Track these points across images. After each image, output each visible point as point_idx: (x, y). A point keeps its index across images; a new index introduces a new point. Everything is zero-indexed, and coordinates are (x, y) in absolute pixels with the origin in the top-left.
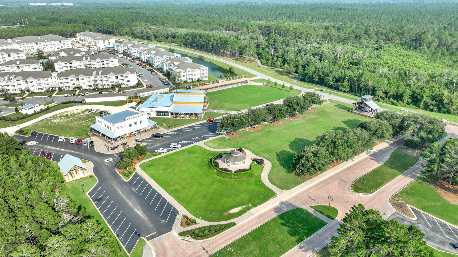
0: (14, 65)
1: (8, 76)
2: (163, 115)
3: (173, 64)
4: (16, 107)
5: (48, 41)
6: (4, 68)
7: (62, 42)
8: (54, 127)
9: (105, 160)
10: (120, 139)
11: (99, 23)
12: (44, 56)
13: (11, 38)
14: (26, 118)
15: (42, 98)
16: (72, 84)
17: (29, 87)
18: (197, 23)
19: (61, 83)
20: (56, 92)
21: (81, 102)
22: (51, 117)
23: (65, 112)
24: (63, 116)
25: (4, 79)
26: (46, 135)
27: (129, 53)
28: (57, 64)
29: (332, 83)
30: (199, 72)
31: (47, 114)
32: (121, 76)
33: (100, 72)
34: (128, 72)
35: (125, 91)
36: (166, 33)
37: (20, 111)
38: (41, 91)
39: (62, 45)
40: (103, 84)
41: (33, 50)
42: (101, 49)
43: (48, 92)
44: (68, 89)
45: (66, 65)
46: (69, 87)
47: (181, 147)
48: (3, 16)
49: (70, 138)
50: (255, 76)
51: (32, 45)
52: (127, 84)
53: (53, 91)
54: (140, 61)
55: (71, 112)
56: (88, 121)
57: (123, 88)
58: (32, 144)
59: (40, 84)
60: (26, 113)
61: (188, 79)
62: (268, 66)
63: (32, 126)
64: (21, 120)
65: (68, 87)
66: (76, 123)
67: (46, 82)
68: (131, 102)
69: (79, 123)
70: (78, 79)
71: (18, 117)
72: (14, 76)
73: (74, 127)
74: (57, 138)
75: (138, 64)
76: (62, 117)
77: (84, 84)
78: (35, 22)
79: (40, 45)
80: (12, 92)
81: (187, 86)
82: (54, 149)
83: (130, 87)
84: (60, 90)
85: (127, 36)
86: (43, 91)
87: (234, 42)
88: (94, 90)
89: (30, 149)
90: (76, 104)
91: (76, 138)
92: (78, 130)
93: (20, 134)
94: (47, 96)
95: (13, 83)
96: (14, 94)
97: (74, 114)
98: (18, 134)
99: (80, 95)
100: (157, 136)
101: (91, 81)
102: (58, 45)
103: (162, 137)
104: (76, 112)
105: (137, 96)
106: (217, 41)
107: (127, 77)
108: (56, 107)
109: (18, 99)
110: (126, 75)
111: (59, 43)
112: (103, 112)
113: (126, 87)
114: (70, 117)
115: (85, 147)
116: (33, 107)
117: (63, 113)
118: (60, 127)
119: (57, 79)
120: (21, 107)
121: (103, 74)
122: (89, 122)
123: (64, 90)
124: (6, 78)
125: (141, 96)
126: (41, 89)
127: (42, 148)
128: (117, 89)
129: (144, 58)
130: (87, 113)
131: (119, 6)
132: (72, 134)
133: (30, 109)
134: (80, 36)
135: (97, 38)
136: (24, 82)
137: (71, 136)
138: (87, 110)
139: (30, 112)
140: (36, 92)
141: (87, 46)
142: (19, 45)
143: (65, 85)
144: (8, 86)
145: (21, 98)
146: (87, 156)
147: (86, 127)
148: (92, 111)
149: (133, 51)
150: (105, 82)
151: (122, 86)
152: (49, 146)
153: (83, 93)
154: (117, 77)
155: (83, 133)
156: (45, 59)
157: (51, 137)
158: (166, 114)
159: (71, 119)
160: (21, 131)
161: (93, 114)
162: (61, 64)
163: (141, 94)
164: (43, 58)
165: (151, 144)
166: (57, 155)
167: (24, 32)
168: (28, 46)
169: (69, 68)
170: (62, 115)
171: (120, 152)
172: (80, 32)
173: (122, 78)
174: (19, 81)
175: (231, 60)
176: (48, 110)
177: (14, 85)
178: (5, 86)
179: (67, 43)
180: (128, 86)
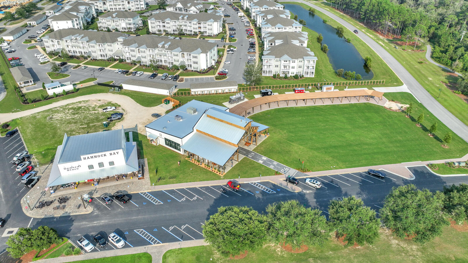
0: (109, 18)
2: (173, 147)
8: (43, 127)
9: (6, 230)
10: (69, 186)
15: (94, 69)
16: (132, 56)
17: (92, 52)
20: (115, 63)
25: (71, 39)
26: (18, 141)
28: (150, 22)
30: (301, 64)
32: (188, 54)
33: (167, 45)
34: (199, 49)
35: (184, 78)
38: (103, 58)
43: (109, 61)
45: (159, 24)
47: (124, 247)
50: (400, 84)
52: (194, 67)
59: (103, 50)
61: (281, 72)
65: (130, 58)
67: (110, 48)
68: (167, 102)
70: (139, 50)
72: (83, 35)
75: (247, 31)
76: (71, 111)
83: (198, 71)
84: (122, 61)
87: (397, 12)
99: (132, 74)
101: (154, 55)
109: (72, 67)
110: (194, 55)
113: (192, 71)
115: (22, 185)
117: (81, 102)
121: (169, 47)
123: (126, 61)
124: (74, 37)
128: (179, 72)
136: (88, 46)
138: (108, 104)
140: (98, 59)
148: (107, 109)
151: (189, 69)
153: (136, 72)
154: (183, 55)
156: (163, 9)
157: (20, 146)
160: (4, 126)
162: (154, 22)
165: (96, 216)
169: (162, 28)
173: (188, 58)
175: (383, 41)
176: (73, 93)
180: (196, 70)
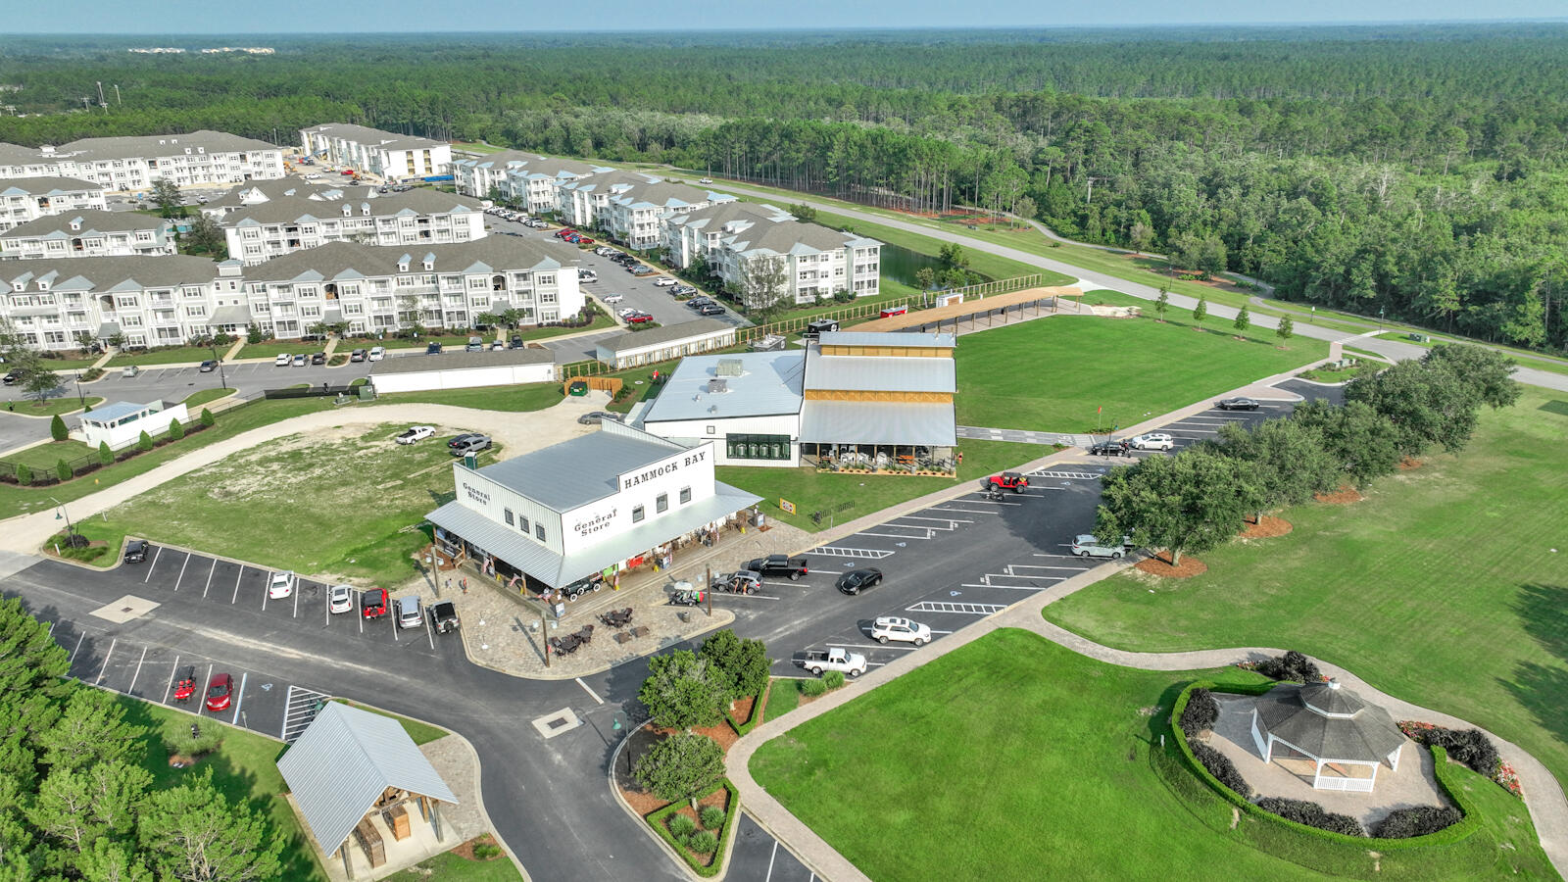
0: (59, 234)
1: (29, 275)
2: (759, 456)
3: (724, 229)
4: (56, 417)
5: (195, 152)
6: (16, 248)
7: (249, 156)
8: (234, 517)
9: (535, 723)
10: (591, 588)
11: (381, 95)
12: (183, 209)
13: (56, 144)
14: (99, 466)
15: (178, 371)
16: (305, 312)
17: (121, 324)
18: (744, 96)
19: (259, 308)
20: (238, 347)
21: (354, 391)
22: (222, 464)
23: (284, 438)
24: (278, 459)
25: (10, 289)
26: (199, 563)
27: (514, 194)
28: (238, 233)
29: (1455, 307)
30: (842, 263)
31: (200, 451)
32: (518, 276)
33: (429, 262)
34: (548, 258)
35: (540, 342)
36: (637, 130)
37: (74, 435)
38: (170, 341)
39: (248, 167)
40: (439, 312)
41: (137, 187)
42: (399, 182)
43: (200, 345)
44: (289, 335)
45: (273, 237)
46: (292, 324)
47: (935, 638)
48: (30, 79)
49: (326, 578)
50: (1071, 280)
51: (134, 167)
52: (543, 312)
53: (224, 341)
54: (563, 223)
55: (313, 439)
56: (402, 487)
57: (527, 328)
58: (129, 616)
59: (167, 312)
60: (103, 444)
61: (798, 292)
62: (1088, 241)
63: (130, 512)
64: (76, 480)
65: (290, 323)
66: (345, 496)
67: (195, 302)
68: (581, 389)
69: (361, 494)
70: (332, 289)
71: (61, 460)
72: (54, 274)
73: (339, 517)
74: (256, 581)
75: (562, 235)
76: (275, 466)
77: (359, 309)
78: (147, 96)
79: (167, 168)
80: (43, 345)
81: (813, 320)
82: (246, 650)
83: (559, 324)
84: (255, 337)
85: (484, 142)
86: (182, 340)
88: (404, 337)
89: (119, 646)
90: (332, 399)
91: (356, 580)
92: (358, 535)
93: (69, 556)
94: (199, 364)
95: (49, 306)
96: (49, 355)
97: (328, 450)
98: (56, 557)
99: (344, 358)
100: (776, 569)
101: (387, 299)
102: (233, 168)
103: (802, 573)
104: (336, 439)
105: (603, 367)
106: (862, 146)
107: (543, 280)
108: (240, 416)
109: (68, 379)
110: (542, 275)
111: (238, 162)
112: (471, 440)
113: (540, 325)
114: (311, 465)
115: (410, 636)
116: (135, 417)
117: (275, 442)
118: (269, 516)
119: (243, 290)
120: (80, 414)
121: (440, 266)
122: (407, 492)
123: (272, 336)
124: (20, 283)
125: (621, 365)
126: (173, 331)
127: (179, 638)
128: (502, 335)
129: (582, 212)
130: (388, 444)
131: (435, 53)
132: (334, 558)
133: (121, 422)
134: (312, 139)
135: (383, 142)
136: (98, 304)
137: (328, 567)
138: (386, 429)
139: (120, 438)
140: (150, 345)
141: (343, 174)
142: (83, 166)
143: (278, 313)
144: (27, 318)
145: (83, 371)
146: (433, 691)
147: (397, 516)
148: (413, 432)
149: (533, 188)
150: (448, 304)
151: (525, 322)
152: (216, 626)
153: (359, 350)
154: (499, 283)
155: (387, 549)
156: (184, 216)
157: (227, 571)
158: (777, 450)
159: (318, 472)
160: (73, 541)
161: (419, 450)
162: (254, 230)
163: (620, 354)
164: (179, 213)
165: (760, 620)
166: (267, 688)
167: (106, 124)
168: (119, 170)
169: (285, 249)
170: (273, 453)
171: (608, 666)
172: (314, 123)
173: (524, 286)
174: (76, 296)
176: (203, 429)
177: (56, 316)
178: (15, 318)
179: (270, 161)
180: (550, 321)
